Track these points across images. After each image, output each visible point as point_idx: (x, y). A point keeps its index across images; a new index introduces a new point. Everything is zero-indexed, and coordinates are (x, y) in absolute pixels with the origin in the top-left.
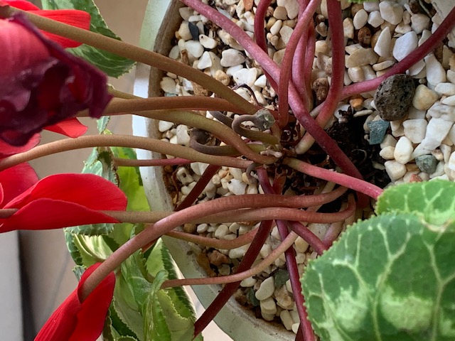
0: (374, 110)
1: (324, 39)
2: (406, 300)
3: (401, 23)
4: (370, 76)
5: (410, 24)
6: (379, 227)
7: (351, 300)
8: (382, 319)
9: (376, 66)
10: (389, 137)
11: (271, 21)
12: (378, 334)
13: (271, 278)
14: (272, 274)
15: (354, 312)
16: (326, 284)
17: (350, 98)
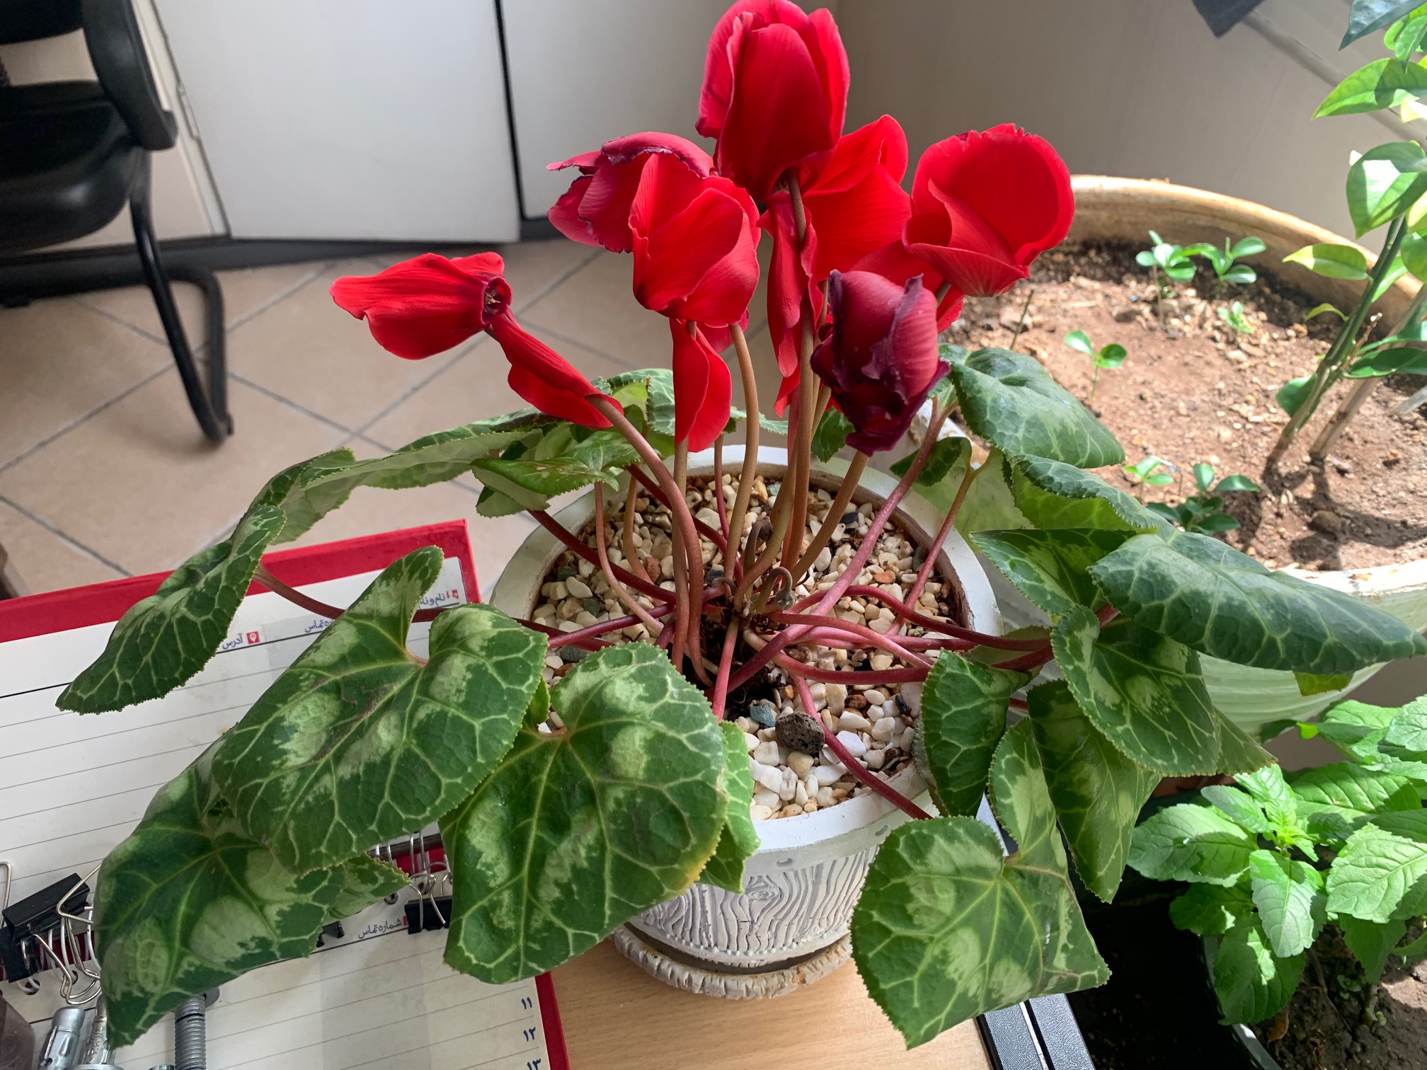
0: (781, 710)
1: (849, 658)
2: (642, 751)
3: (873, 739)
4: (817, 706)
5: (872, 748)
6: (710, 724)
7: (635, 695)
8: (620, 727)
9: (827, 713)
10: (757, 726)
11: (863, 601)
12: (602, 723)
13: (591, 594)
14: (595, 595)
15: (623, 698)
16: (645, 668)
17: (794, 686)
